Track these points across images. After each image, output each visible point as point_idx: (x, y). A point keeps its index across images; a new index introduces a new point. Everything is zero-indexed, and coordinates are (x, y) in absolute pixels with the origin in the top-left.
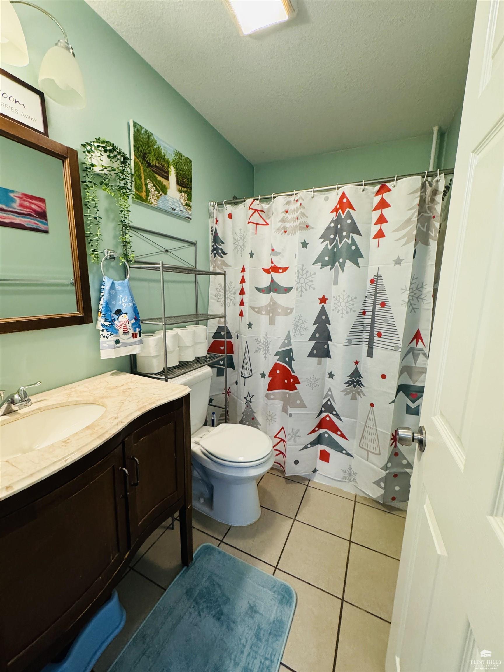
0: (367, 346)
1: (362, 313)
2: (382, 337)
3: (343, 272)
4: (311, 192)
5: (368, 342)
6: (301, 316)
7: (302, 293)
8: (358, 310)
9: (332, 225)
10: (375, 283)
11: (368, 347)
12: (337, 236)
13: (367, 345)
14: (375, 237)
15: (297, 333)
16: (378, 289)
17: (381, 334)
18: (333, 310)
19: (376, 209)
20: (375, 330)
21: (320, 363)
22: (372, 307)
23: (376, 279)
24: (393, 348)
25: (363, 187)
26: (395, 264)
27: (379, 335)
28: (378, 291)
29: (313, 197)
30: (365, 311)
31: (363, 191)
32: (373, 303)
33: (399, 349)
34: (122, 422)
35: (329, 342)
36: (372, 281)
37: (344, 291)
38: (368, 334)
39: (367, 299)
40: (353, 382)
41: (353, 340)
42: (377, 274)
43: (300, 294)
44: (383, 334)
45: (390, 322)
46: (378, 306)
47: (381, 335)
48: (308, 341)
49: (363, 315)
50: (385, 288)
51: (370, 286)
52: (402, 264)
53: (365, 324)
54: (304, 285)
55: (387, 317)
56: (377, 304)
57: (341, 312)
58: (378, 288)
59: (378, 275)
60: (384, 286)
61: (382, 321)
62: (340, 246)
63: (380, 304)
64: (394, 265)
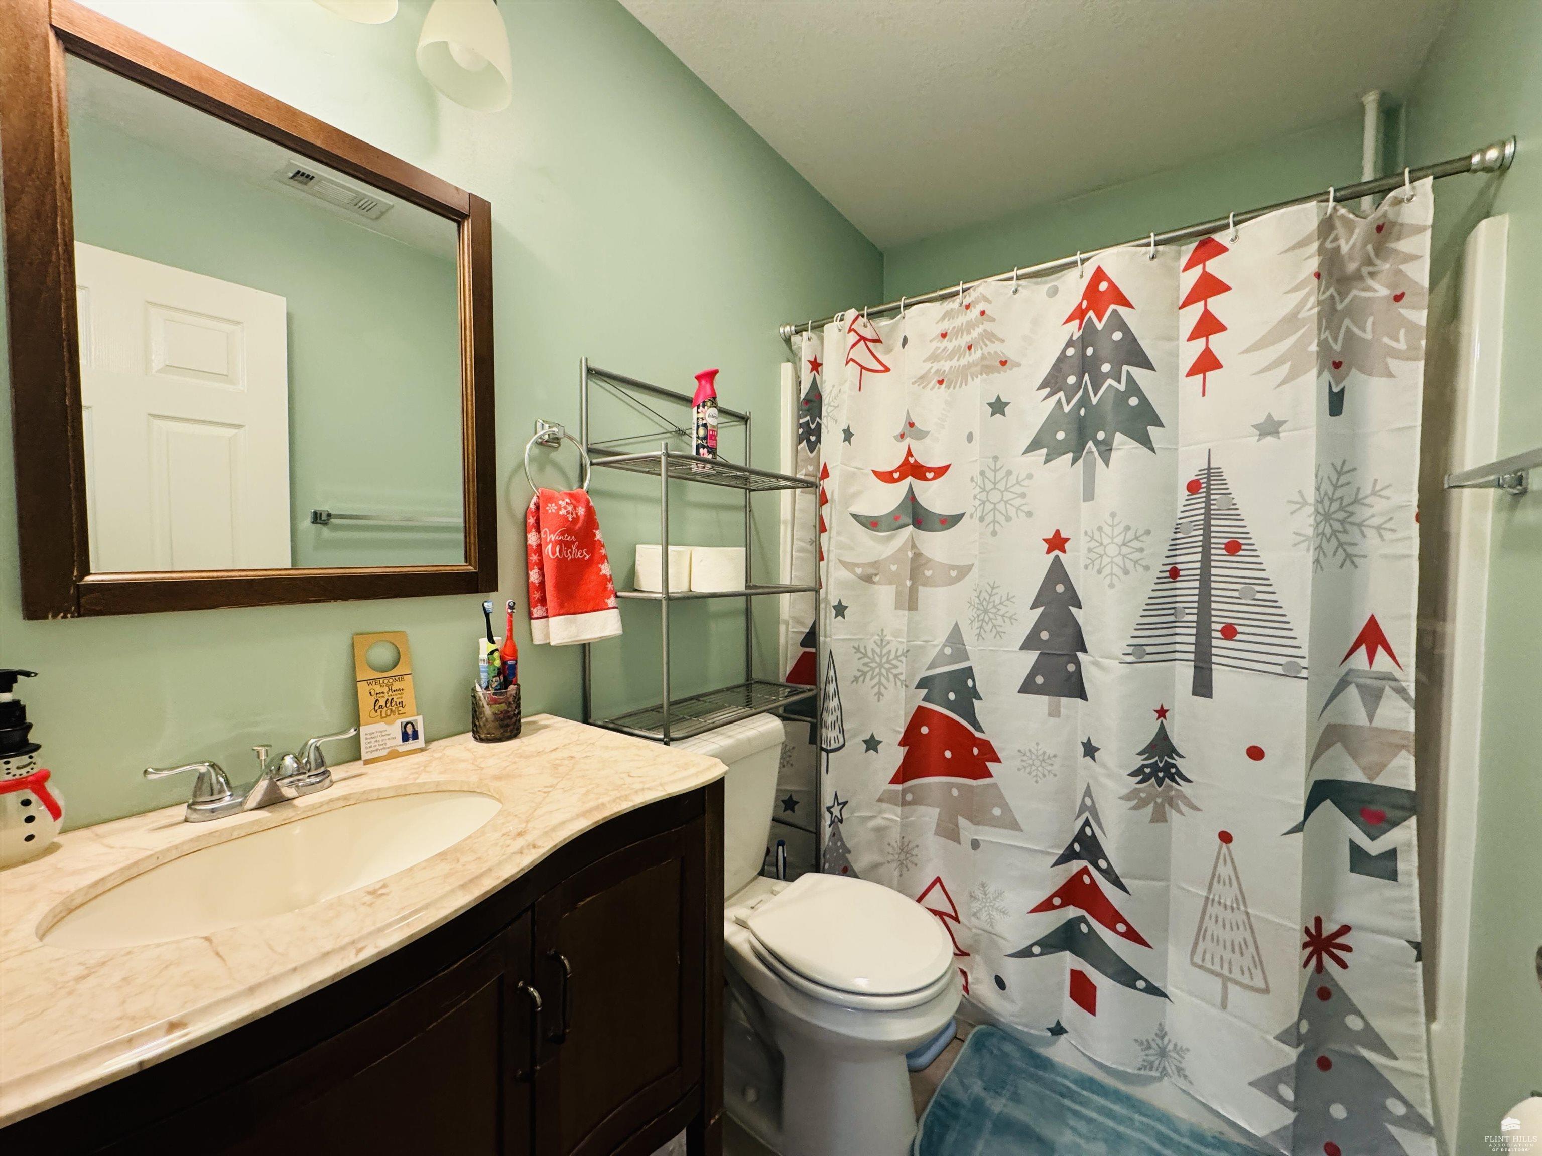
0: (1189, 666)
1: (1167, 574)
2: (1238, 637)
3: (1107, 465)
4: (1011, 279)
5: (1193, 655)
6: (996, 585)
7: (997, 526)
8: (1158, 566)
9: (1070, 352)
10: (1204, 490)
11: (1195, 667)
12: (1086, 377)
13: (1192, 663)
14: (1191, 373)
15: (988, 628)
16: (1212, 507)
17: (1235, 629)
18: (1086, 567)
19: (1189, 301)
20: (1213, 619)
21: (1054, 713)
22: (1198, 557)
23: (1205, 480)
24: (1279, 670)
25: (1152, 249)
26: (1260, 435)
27: (1229, 632)
28: (1212, 512)
29: (1016, 292)
30: (1176, 568)
31: (1153, 258)
32: (1200, 544)
33: (1300, 672)
34: (534, 847)
35: (1080, 655)
36: (1193, 487)
37: (1113, 515)
38: (1194, 631)
39: (1178, 536)
40: (1155, 767)
41: (1149, 649)
42: (1206, 467)
43: (992, 529)
44: (1239, 629)
45: (1259, 596)
46: (1218, 553)
47: (1235, 632)
48: (1018, 650)
49: (1170, 580)
50: (1234, 502)
51: (1187, 500)
52: (1281, 435)
53: (1177, 605)
54: (1001, 507)
55: (1249, 583)
56: (1213, 546)
57: (1107, 571)
58: (1212, 502)
59: (1209, 468)
60: (1231, 496)
61: (1236, 594)
62: (1095, 401)
63: (1223, 546)
64: (1258, 437)
